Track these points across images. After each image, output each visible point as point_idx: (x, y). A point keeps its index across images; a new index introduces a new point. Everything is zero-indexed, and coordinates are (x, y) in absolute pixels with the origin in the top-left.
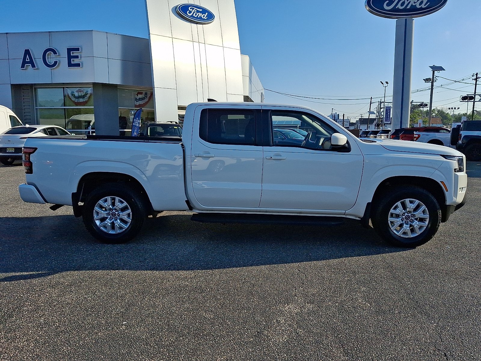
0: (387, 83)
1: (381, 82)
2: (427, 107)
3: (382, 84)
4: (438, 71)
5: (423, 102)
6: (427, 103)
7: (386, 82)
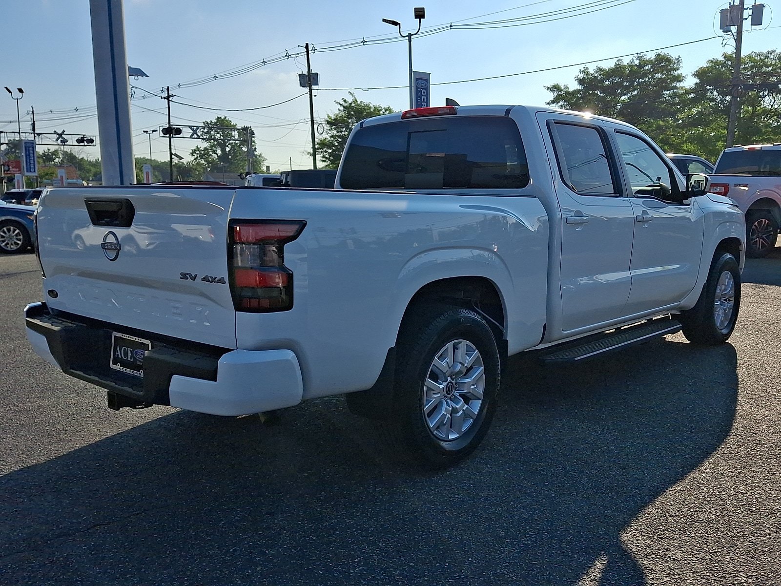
0: (21, 91)
1: (6, 88)
2: (92, 144)
3: (10, 91)
4: (136, 78)
5: (84, 135)
6: (92, 138)
7: (18, 89)
